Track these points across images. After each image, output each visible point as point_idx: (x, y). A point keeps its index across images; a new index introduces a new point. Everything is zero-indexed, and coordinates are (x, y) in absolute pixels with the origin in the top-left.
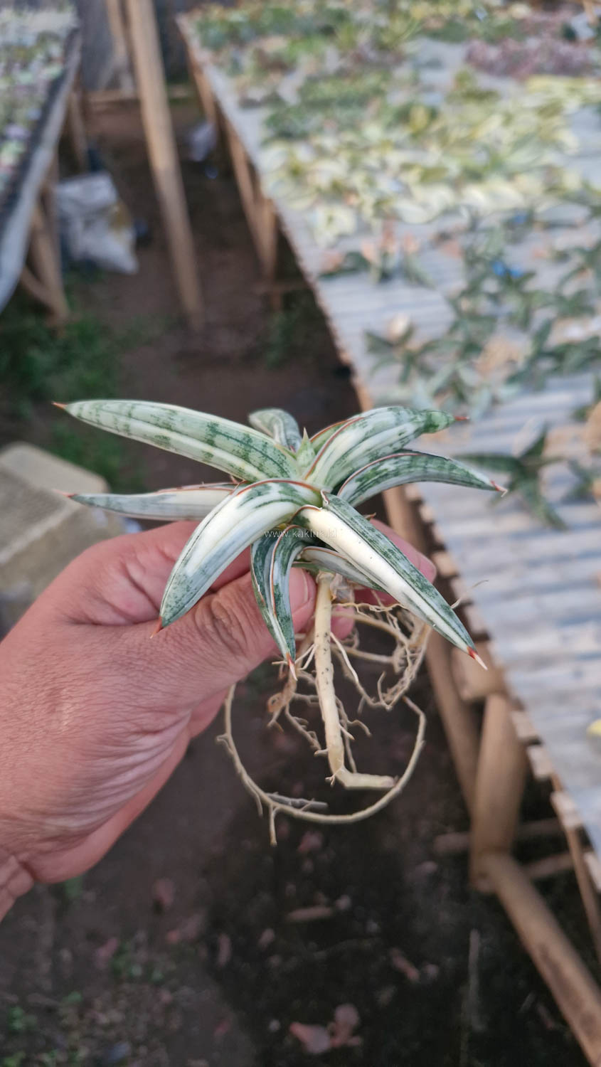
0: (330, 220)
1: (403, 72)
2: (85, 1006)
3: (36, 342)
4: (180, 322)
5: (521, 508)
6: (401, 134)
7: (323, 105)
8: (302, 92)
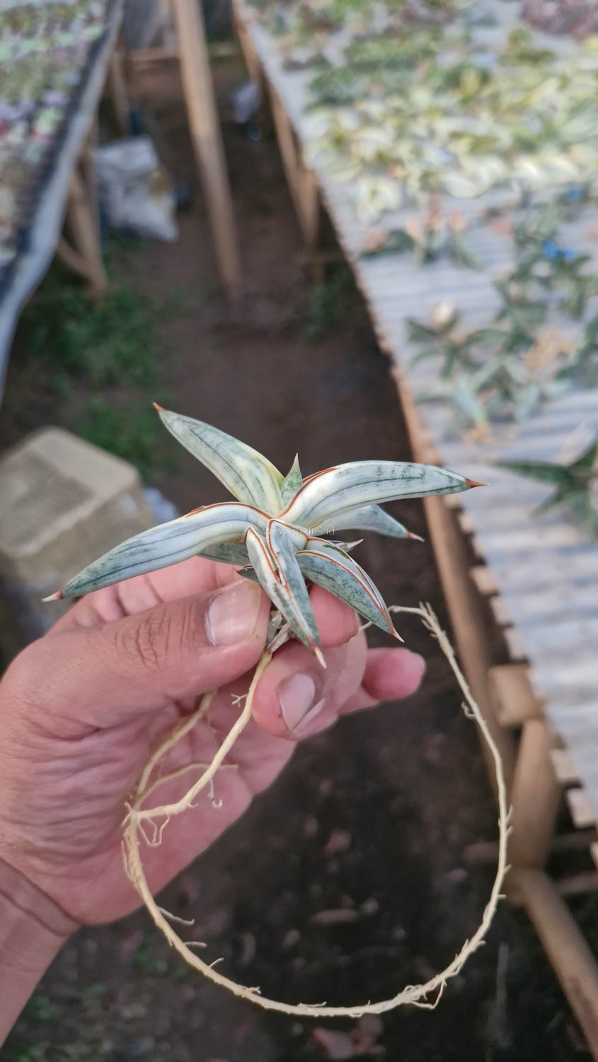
0: (374, 194)
1: (454, 31)
2: (108, 999)
3: (73, 315)
4: (219, 293)
5: (568, 520)
6: (450, 100)
7: (370, 67)
8: (349, 52)
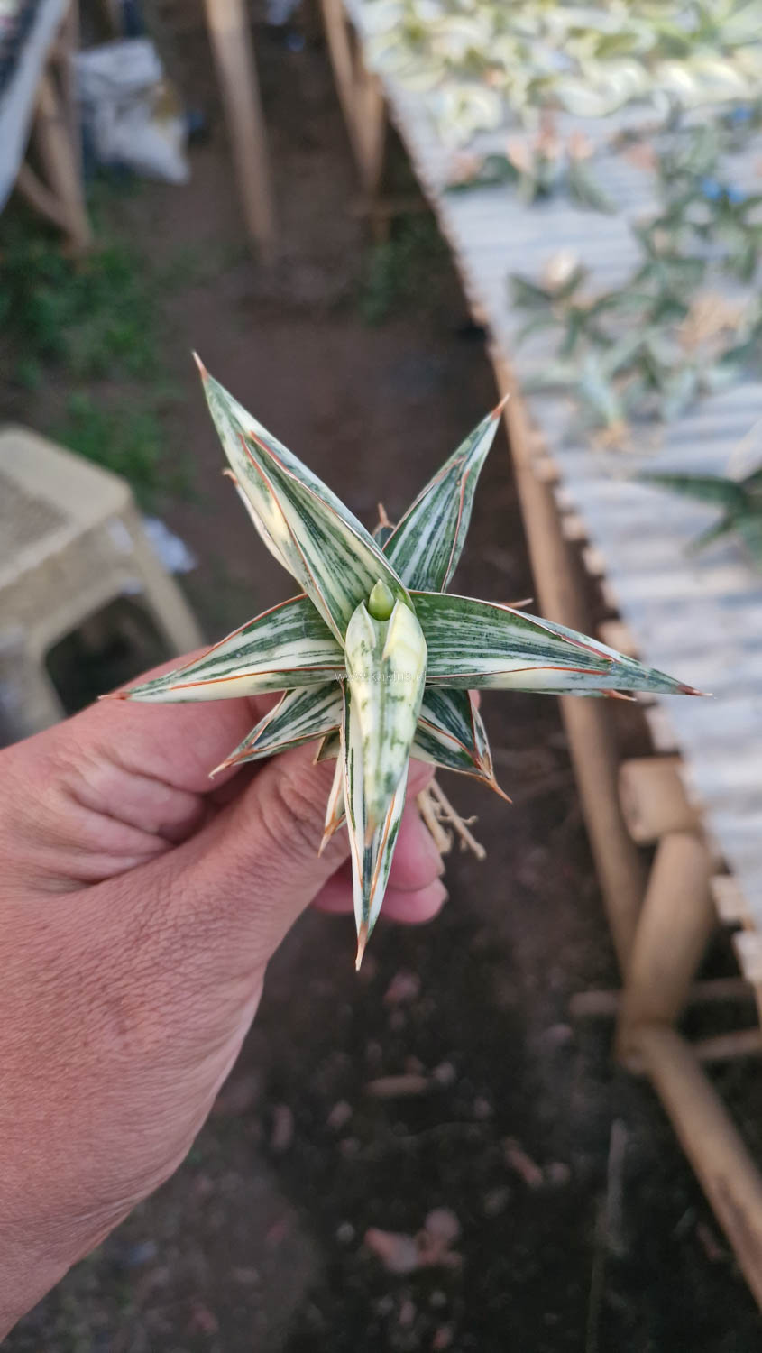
0: (464, 106)
3: (47, 279)
4: (245, 255)
5: (736, 558)
